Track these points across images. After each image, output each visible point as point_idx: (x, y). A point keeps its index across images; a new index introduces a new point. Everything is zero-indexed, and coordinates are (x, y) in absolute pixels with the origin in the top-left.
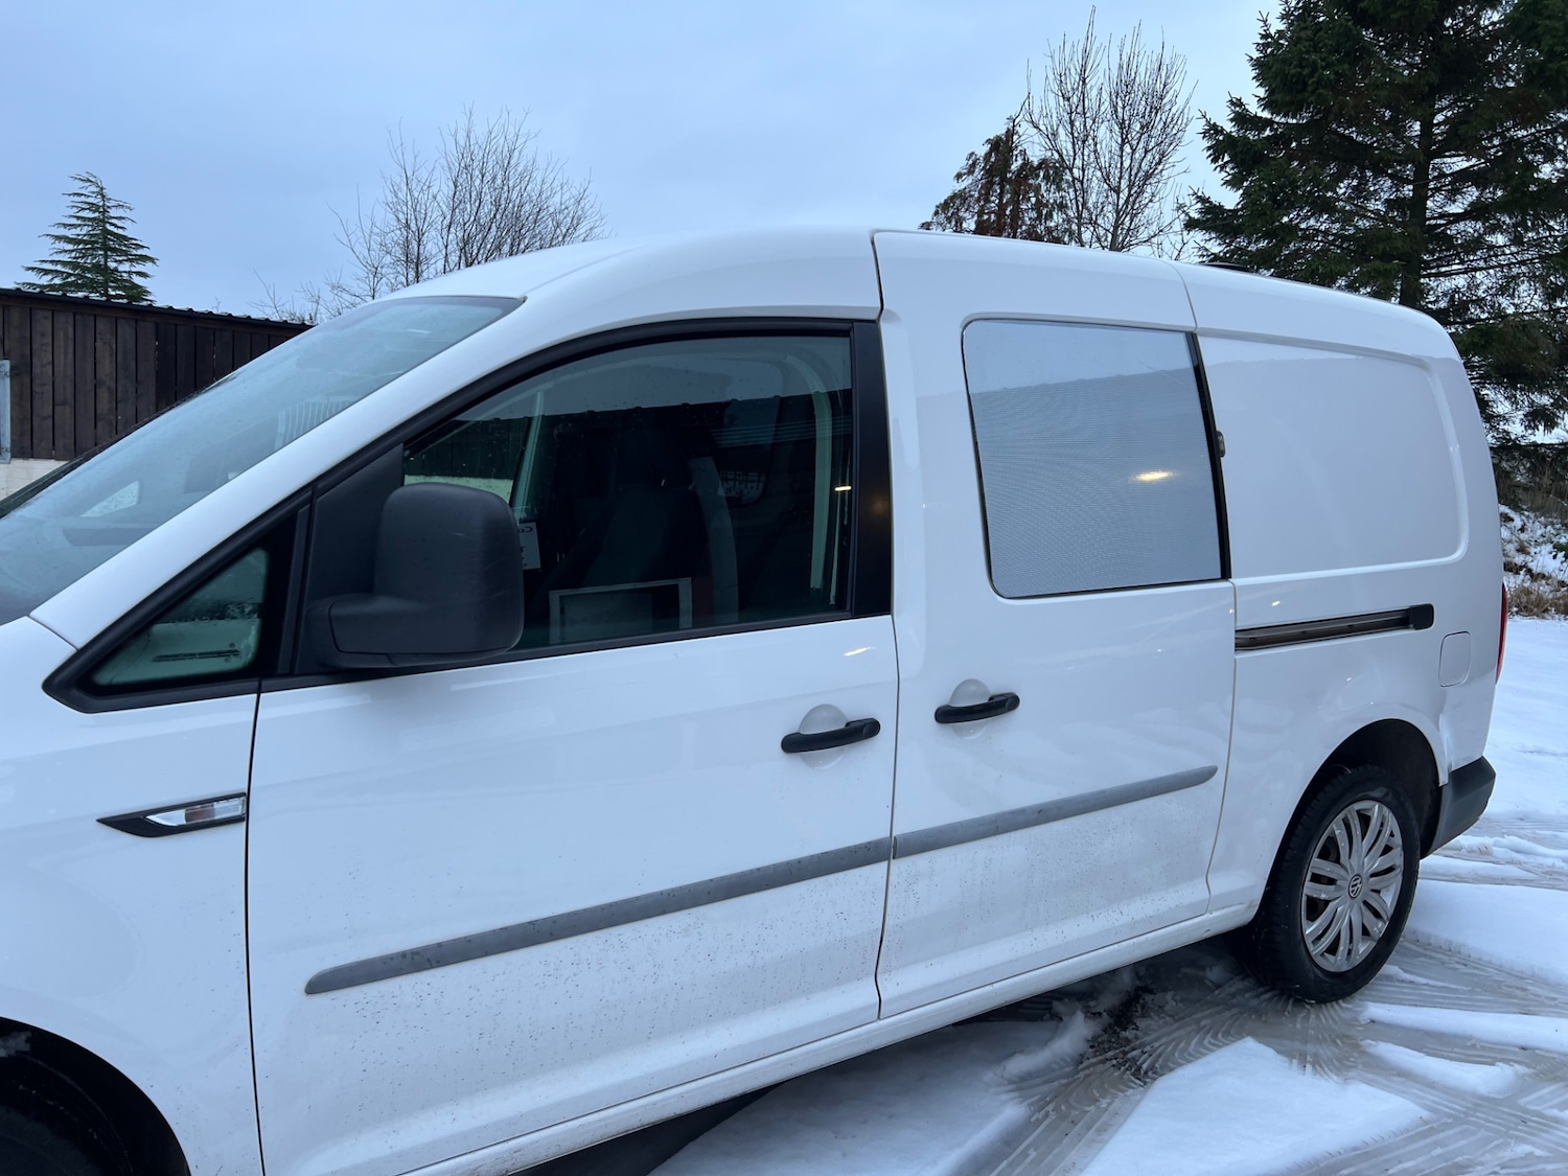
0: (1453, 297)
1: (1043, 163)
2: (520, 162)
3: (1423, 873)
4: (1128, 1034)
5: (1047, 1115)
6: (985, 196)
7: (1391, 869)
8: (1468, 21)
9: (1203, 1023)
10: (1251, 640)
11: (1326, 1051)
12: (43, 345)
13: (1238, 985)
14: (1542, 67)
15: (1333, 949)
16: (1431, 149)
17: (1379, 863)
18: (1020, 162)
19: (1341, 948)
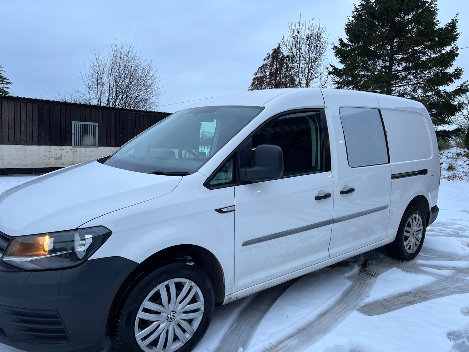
0: (399, 93)
1: (288, 56)
2: (132, 54)
3: (427, 230)
4: (367, 269)
5: (357, 284)
6: (272, 66)
7: (420, 230)
8: (402, 18)
9: (383, 266)
10: (394, 177)
11: (411, 270)
12: (5, 111)
13: (388, 258)
14: (423, 31)
15: (409, 248)
16: (393, 53)
17: (418, 229)
18: (281, 55)
19: (411, 248)
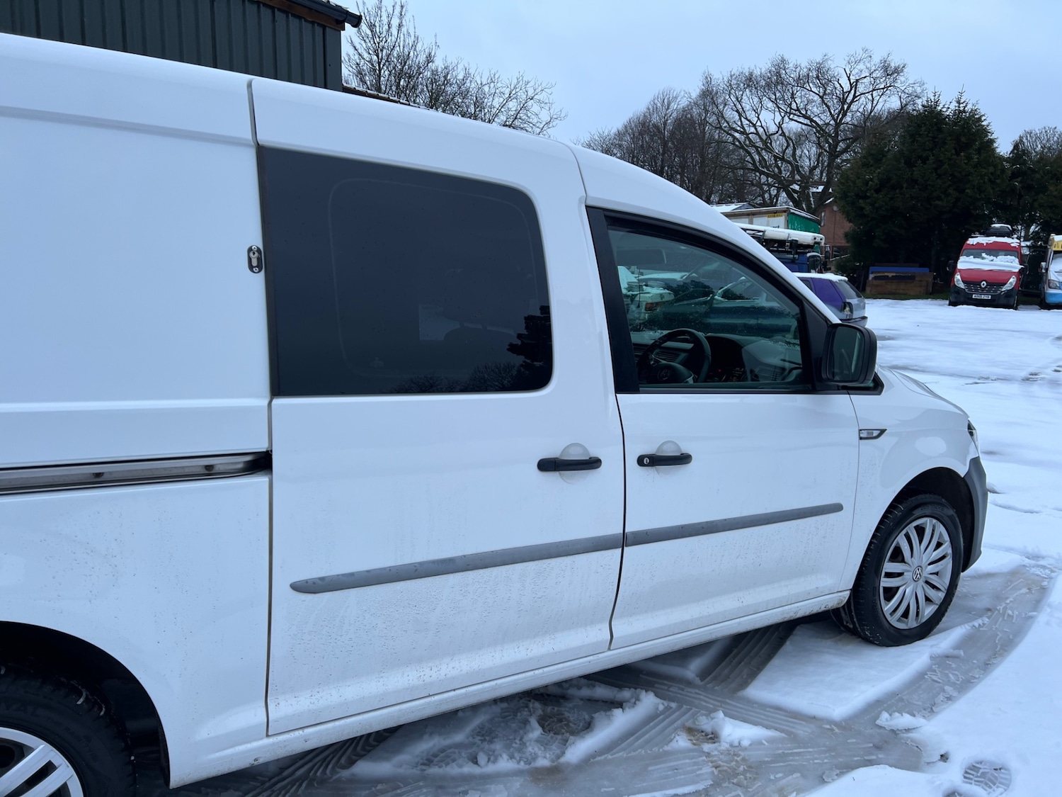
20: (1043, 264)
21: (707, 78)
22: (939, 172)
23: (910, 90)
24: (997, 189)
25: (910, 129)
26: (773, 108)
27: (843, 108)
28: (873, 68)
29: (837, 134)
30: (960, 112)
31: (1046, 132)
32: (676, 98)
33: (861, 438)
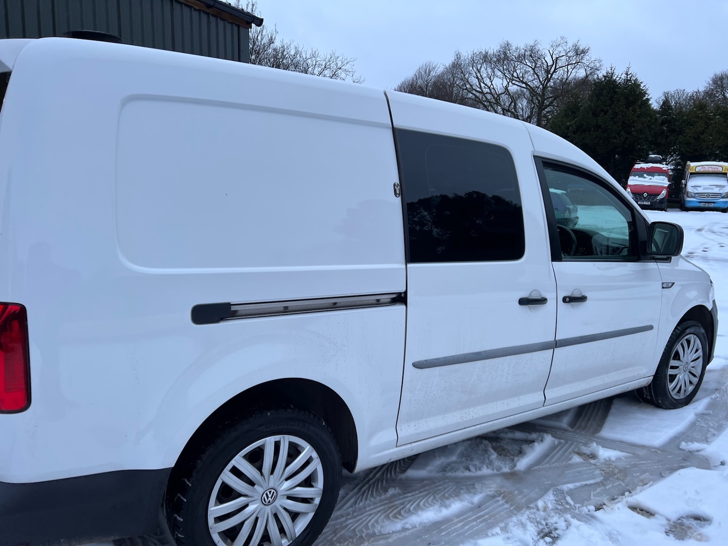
20: (683, 181)
21: (457, 55)
22: (615, 119)
23: (592, 65)
24: (652, 132)
25: (595, 91)
26: (502, 77)
27: (547, 76)
28: (568, 50)
29: (544, 94)
30: (628, 80)
31: (678, 93)
32: (434, 68)
33: (663, 288)
